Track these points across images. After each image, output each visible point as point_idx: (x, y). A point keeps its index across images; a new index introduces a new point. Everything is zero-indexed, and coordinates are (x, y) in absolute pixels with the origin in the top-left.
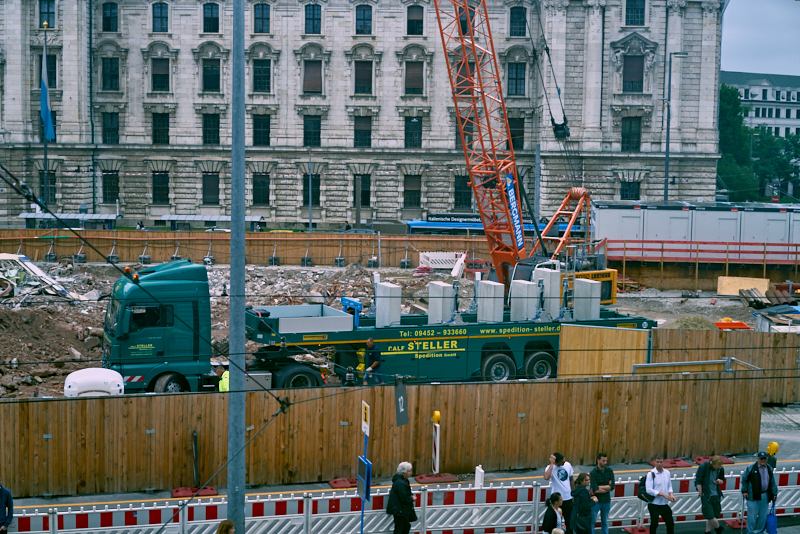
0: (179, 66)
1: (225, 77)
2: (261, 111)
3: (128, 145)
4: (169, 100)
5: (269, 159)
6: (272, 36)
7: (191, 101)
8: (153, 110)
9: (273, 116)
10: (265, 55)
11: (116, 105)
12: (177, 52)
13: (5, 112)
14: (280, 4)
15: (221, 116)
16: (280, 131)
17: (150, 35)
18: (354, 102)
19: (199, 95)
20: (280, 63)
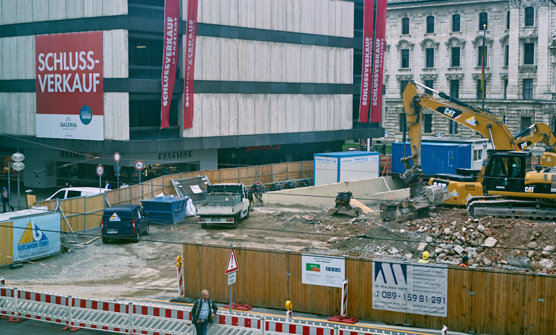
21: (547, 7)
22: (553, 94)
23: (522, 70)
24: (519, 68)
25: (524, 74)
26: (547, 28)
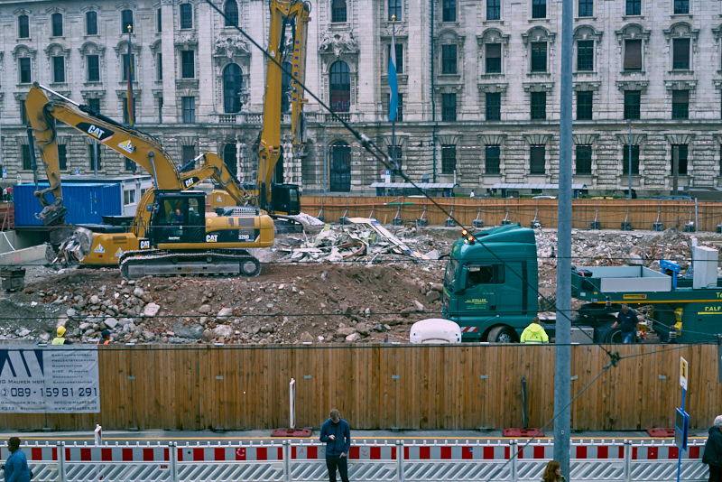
0: (510, 50)
1: (551, 58)
2: (584, 88)
3: (464, 121)
4: (501, 80)
5: (592, 131)
6: (595, 19)
7: (521, 81)
8: (487, 90)
9: (595, 92)
10: (588, 36)
11: (454, 87)
12: (508, 37)
13: (359, 96)
15: (548, 93)
16: (602, 106)
17: (484, 23)
18: (672, 77)
19: (528, 75)
20: (602, 43)
21: (209, 4)
22: (221, 116)
23: (180, 85)
24: (176, 83)
25: (183, 90)
26: (209, 31)
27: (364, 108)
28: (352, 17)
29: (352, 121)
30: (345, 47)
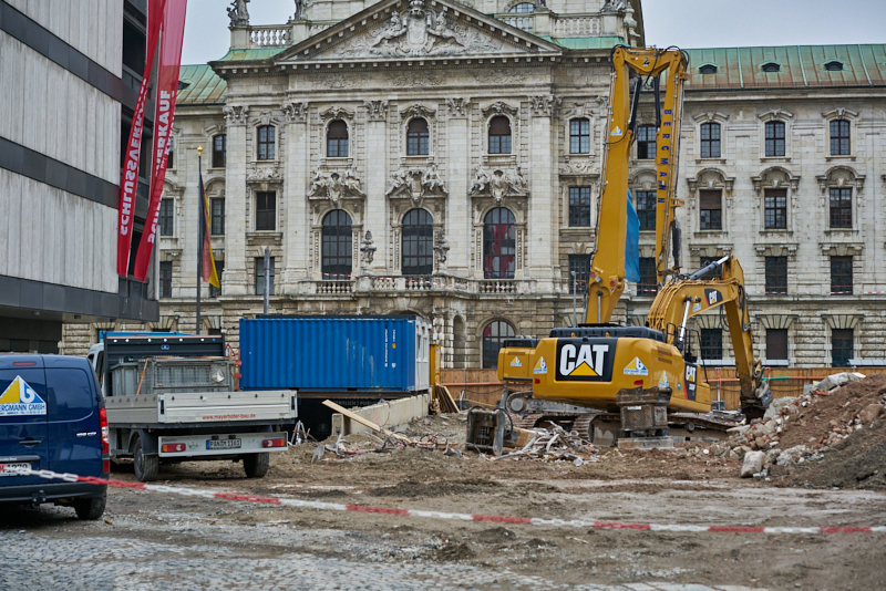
0: (735, 198)
1: (794, 211)
2: (842, 252)
4: (722, 240)
5: (853, 311)
6: (854, 159)
7: (751, 241)
8: (702, 254)
9: (857, 258)
10: (845, 181)
12: (732, 182)
14: (863, 120)
15: (790, 258)
16: (866, 276)
17: (698, 162)
19: (761, 233)
20: (864, 191)
21: (303, 126)
22: (318, 283)
23: (252, 241)
24: (247, 237)
25: (257, 248)
26: (303, 163)
27: (537, 274)
28: (519, 147)
29: (520, 291)
30: (509, 187)
